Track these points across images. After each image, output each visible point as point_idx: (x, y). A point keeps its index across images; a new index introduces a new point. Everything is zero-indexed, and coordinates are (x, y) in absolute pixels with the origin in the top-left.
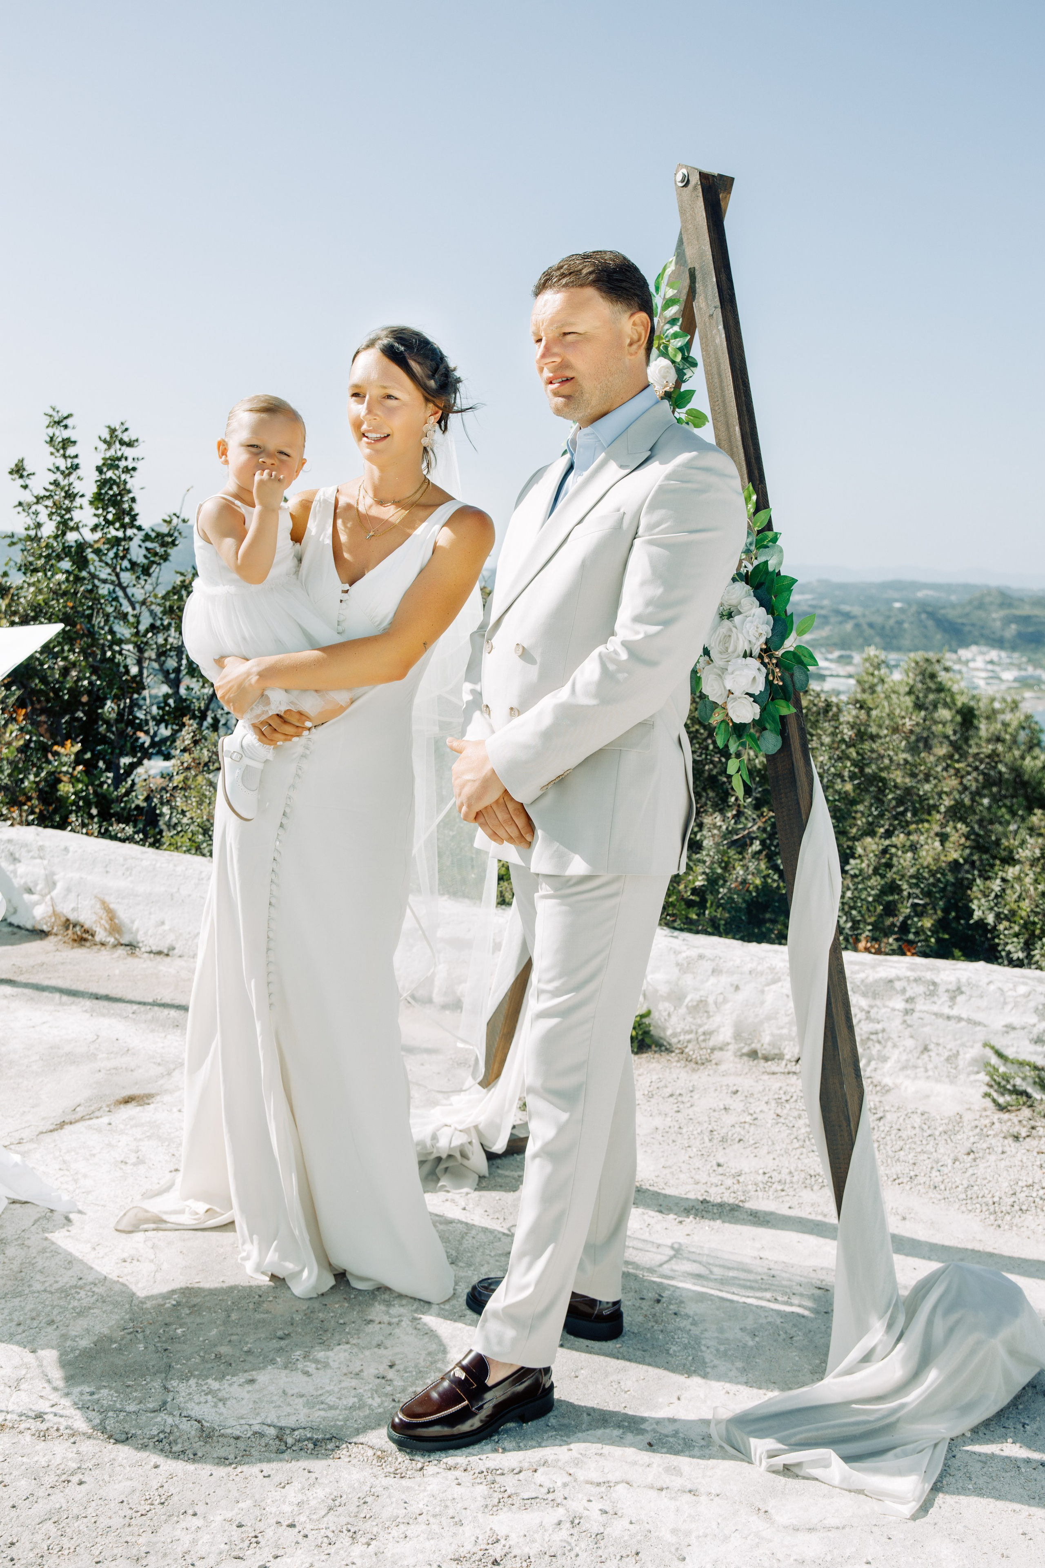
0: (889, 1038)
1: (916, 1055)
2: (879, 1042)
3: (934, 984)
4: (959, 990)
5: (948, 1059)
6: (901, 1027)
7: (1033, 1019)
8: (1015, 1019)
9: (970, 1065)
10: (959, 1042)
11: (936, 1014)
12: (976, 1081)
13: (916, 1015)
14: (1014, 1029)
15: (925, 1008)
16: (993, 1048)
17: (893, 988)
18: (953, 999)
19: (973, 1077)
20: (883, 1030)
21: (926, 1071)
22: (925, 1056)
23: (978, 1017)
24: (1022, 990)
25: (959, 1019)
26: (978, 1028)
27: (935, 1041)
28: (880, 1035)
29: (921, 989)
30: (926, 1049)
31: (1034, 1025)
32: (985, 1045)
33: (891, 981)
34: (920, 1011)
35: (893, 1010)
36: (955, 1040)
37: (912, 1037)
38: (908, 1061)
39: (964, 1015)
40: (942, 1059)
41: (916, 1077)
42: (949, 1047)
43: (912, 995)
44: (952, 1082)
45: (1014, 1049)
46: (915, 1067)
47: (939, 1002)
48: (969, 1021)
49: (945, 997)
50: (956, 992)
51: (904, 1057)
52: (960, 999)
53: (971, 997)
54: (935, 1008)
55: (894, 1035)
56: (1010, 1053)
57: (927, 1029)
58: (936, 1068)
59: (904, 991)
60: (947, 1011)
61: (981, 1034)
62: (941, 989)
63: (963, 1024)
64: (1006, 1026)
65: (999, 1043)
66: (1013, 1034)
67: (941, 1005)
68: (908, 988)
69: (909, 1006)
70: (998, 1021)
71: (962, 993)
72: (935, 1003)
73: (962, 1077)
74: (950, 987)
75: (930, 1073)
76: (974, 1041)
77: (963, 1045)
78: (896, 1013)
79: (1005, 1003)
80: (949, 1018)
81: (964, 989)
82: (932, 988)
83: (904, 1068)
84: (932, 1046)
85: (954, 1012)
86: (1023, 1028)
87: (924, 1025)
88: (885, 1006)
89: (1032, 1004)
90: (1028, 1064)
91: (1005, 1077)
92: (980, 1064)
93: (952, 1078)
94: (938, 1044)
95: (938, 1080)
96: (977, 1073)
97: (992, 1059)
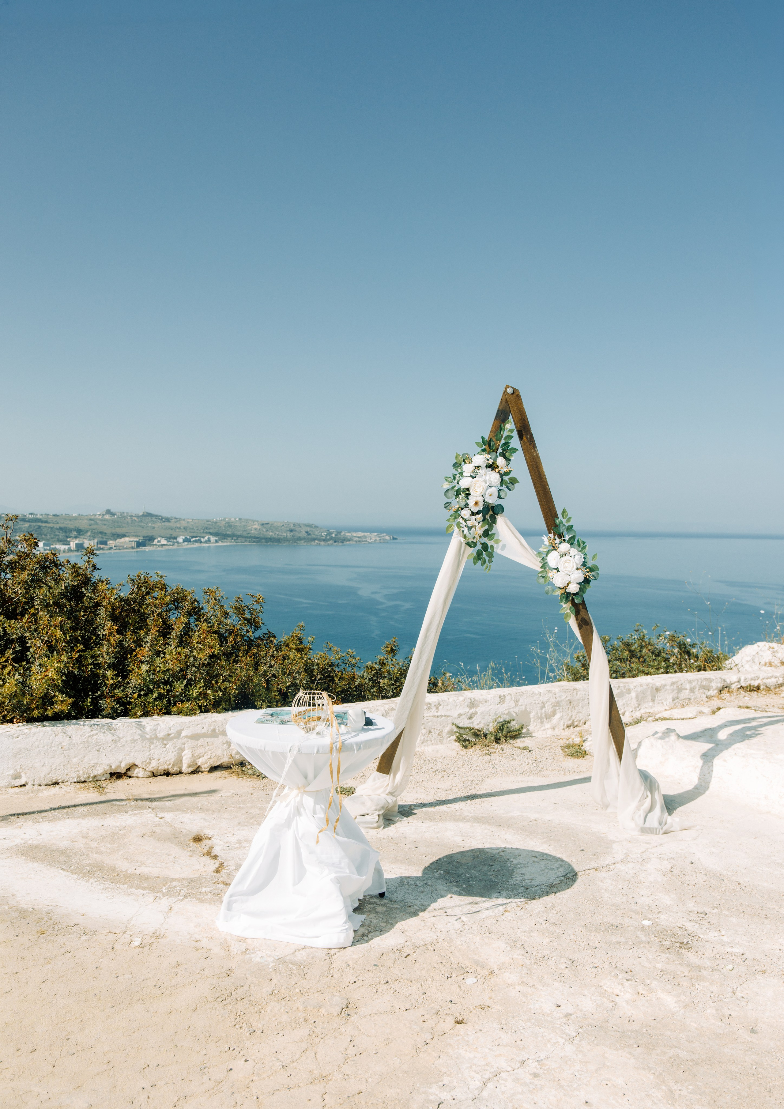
1: (427, 736)
3: (430, 704)
4: (439, 704)
5: (439, 734)
7: (467, 710)
8: (461, 711)
9: (447, 734)
11: (432, 716)
13: (425, 719)
14: (461, 715)
15: (428, 715)
16: (456, 725)
18: (437, 708)
19: (449, 739)
21: (431, 741)
22: (430, 735)
23: (448, 713)
24: (461, 699)
25: (442, 716)
26: (449, 718)
30: (430, 732)
31: (468, 712)
32: (453, 724)
34: (427, 717)
36: (441, 725)
37: (424, 728)
38: (424, 739)
39: (443, 714)
40: (437, 734)
41: (428, 745)
42: (438, 729)
44: (441, 743)
45: (462, 724)
46: (427, 741)
47: (433, 711)
48: (445, 716)
49: (434, 709)
51: (422, 738)
52: (440, 708)
53: (444, 706)
54: (432, 714)
56: (460, 725)
57: (430, 724)
58: (435, 739)
60: (436, 714)
61: (450, 720)
62: (433, 705)
63: (443, 717)
64: (458, 715)
65: (457, 722)
66: (461, 717)
67: (433, 712)
70: (455, 714)
71: (440, 705)
72: (431, 712)
73: (445, 740)
74: (436, 704)
75: (433, 742)
76: (448, 724)
77: (444, 727)
79: (457, 706)
80: (438, 717)
81: (441, 703)
82: (429, 706)
83: (423, 742)
84: (432, 730)
85: (439, 714)
86: (465, 714)
87: (429, 722)
89: (466, 704)
90: (468, 728)
91: (461, 735)
92: (451, 733)
93: (441, 742)
94: (434, 729)
95: (437, 744)
96: (450, 737)
97: (455, 730)
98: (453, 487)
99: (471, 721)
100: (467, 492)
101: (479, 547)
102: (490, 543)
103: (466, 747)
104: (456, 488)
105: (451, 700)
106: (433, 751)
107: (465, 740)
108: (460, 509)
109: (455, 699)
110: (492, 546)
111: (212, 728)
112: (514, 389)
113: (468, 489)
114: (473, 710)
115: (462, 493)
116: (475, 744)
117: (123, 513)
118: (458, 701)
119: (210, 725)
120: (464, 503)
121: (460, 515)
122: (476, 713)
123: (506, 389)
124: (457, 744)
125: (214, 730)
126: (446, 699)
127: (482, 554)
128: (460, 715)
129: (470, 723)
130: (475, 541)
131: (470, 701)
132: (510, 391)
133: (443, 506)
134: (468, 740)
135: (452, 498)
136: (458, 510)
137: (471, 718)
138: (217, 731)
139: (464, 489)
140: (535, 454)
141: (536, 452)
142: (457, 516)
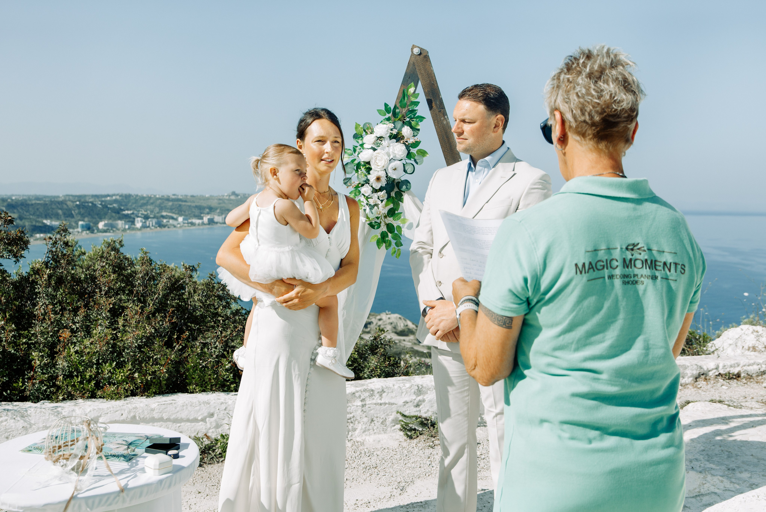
0: (356, 419)
1: (369, 424)
2: (352, 422)
3: (372, 390)
4: (383, 391)
5: (382, 423)
6: (361, 413)
7: (414, 397)
8: (407, 399)
9: (391, 423)
10: (386, 414)
11: (375, 404)
12: (394, 429)
13: (367, 406)
14: (407, 403)
15: (370, 402)
16: (401, 413)
17: (355, 396)
18: (381, 395)
19: (393, 428)
20: (354, 417)
21: (374, 431)
22: (373, 424)
23: (392, 401)
24: (408, 385)
25: (385, 404)
26: (393, 406)
28: (352, 419)
29: (367, 394)
30: (372, 421)
31: (415, 399)
32: (398, 412)
33: (354, 393)
34: (369, 404)
35: (357, 406)
36: (384, 413)
37: (366, 417)
38: (365, 428)
39: (387, 402)
40: (380, 423)
41: (370, 435)
42: (382, 417)
43: (364, 398)
44: (385, 433)
45: (408, 412)
46: (369, 430)
48: (389, 404)
49: (378, 396)
50: (382, 392)
51: (364, 427)
52: (384, 395)
53: (388, 393)
54: (374, 401)
55: (358, 418)
56: (406, 413)
57: (372, 412)
58: (378, 428)
59: (360, 396)
60: (379, 401)
61: (394, 408)
62: (376, 392)
63: (387, 405)
64: (404, 402)
65: (402, 410)
66: (407, 405)
67: (377, 399)
68: (362, 395)
69: (363, 403)
70: (401, 402)
71: (384, 392)
72: (374, 399)
73: (389, 429)
74: (379, 390)
75: (375, 431)
76: (392, 412)
77: (388, 415)
78: (359, 407)
79: (402, 392)
80: (381, 404)
81: (385, 390)
82: (371, 393)
83: (364, 432)
84: (375, 419)
85: (382, 401)
86: (411, 402)
87: (371, 410)
88: (353, 406)
89: (413, 391)
90: (413, 417)
91: (407, 424)
92: (395, 421)
93: (385, 431)
94: (377, 417)
95: (379, 433)
96: (394, 426)
97: (401, 418)
98: (353, 161)
99: (418, 409)
100: (368, 166)
101: (384, 228)
102: (395, 224)
103: (411, 437)
104: (356, 162)
105: (396, 387)
106: (374, 441)
107: (411, 430)
108: (360, 185)
109: (402, 385)
110: (399, 228)
111: (132, 414)
112: (421, 49)
113: (369, 163)
114: (420, 398)
115: (361, 167)
116: (421, 434)
117: (245, 194)
118: (403, 388)
119: (129, 412)
120: (365, 179)
121: (360, 192)
122: (424, 401)
123: (412, 49)
124: (402, 433)
125: (134, 417)
126: (391, 385)
127: (387, 236)
128: (406, 402)
129: (417, 411)
130: (379, 221)
131: (417, 388)
132: (416, 51)
133: (342, 182)
134: (415, 430)
135: (351, 173)
136: (357, 187)
137: (418, 406)
138: (137, 418)
139: (364, 162)
140: (445, 122)
141: (446, 121)
142: (357, 193)
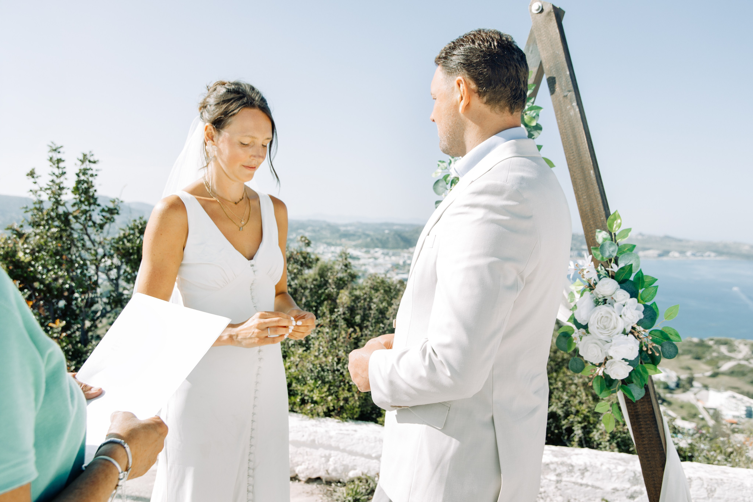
0: (548, 496)
2: (542, 498)
3: (572, 466)
4: (586, 469)
6: (555, 490)
7: (628, 485)
8: (617, 485)
10: (587, 498)
11: (574, 483)
13: (563, 483)
14: (618, 490)
15: (568, 479)
17: (549, 468)
18: (583, 474)
20: (545, 492)
23: (598, 484)
24: (621, 469)
25: (587, 485)
26: (598, 490)
27: (573, 497)
28: (543, 495)
29: (565, 469)
31: (629, 489)
32: (603, 499)
33: (548, 464)
34: (565, 481)
35: (550, 480)
36: (585, 497)
37: (561, 495)
39: (590, 483)
43: (560, 472)
47: (575, 476)
48: (593, 486)
49: (578, 473)
50: (584, 470)
52: (587, 474)
53: (593, 473)
54: (573, 479)
55: (551, 495)
57: (569, 491)
59: (555, 470)
60: (580, 481)
61: (599, 493)
62: (576, 469)
63: (589, 488)
64: (613, 489)
65: (610, 498)
66: (617, 494)
67: (576, 477)
68: (557, 468)
69: (559, 478)
70: (608, 487)
71: (587, 471)
72: (572, 476)
74: (581, 468)
76: (596, 497)
77: (589, 499)
78: (552, 482)
79: (612, 476)
80: (581, 485)
81: (588, 468)
82: (571, 468)
84: (572, 500)
85: (584, 481)
86: (623, 490)
87: (568, 489)
88: (546, 479)
89: (627, 477)
94: (575, 499)
105: (604, 468)
109: (612, 466)
118: (614, 471)
126: (598, 464)
128: (616, 490)
131: (633, 474)
137: (632, 497)
